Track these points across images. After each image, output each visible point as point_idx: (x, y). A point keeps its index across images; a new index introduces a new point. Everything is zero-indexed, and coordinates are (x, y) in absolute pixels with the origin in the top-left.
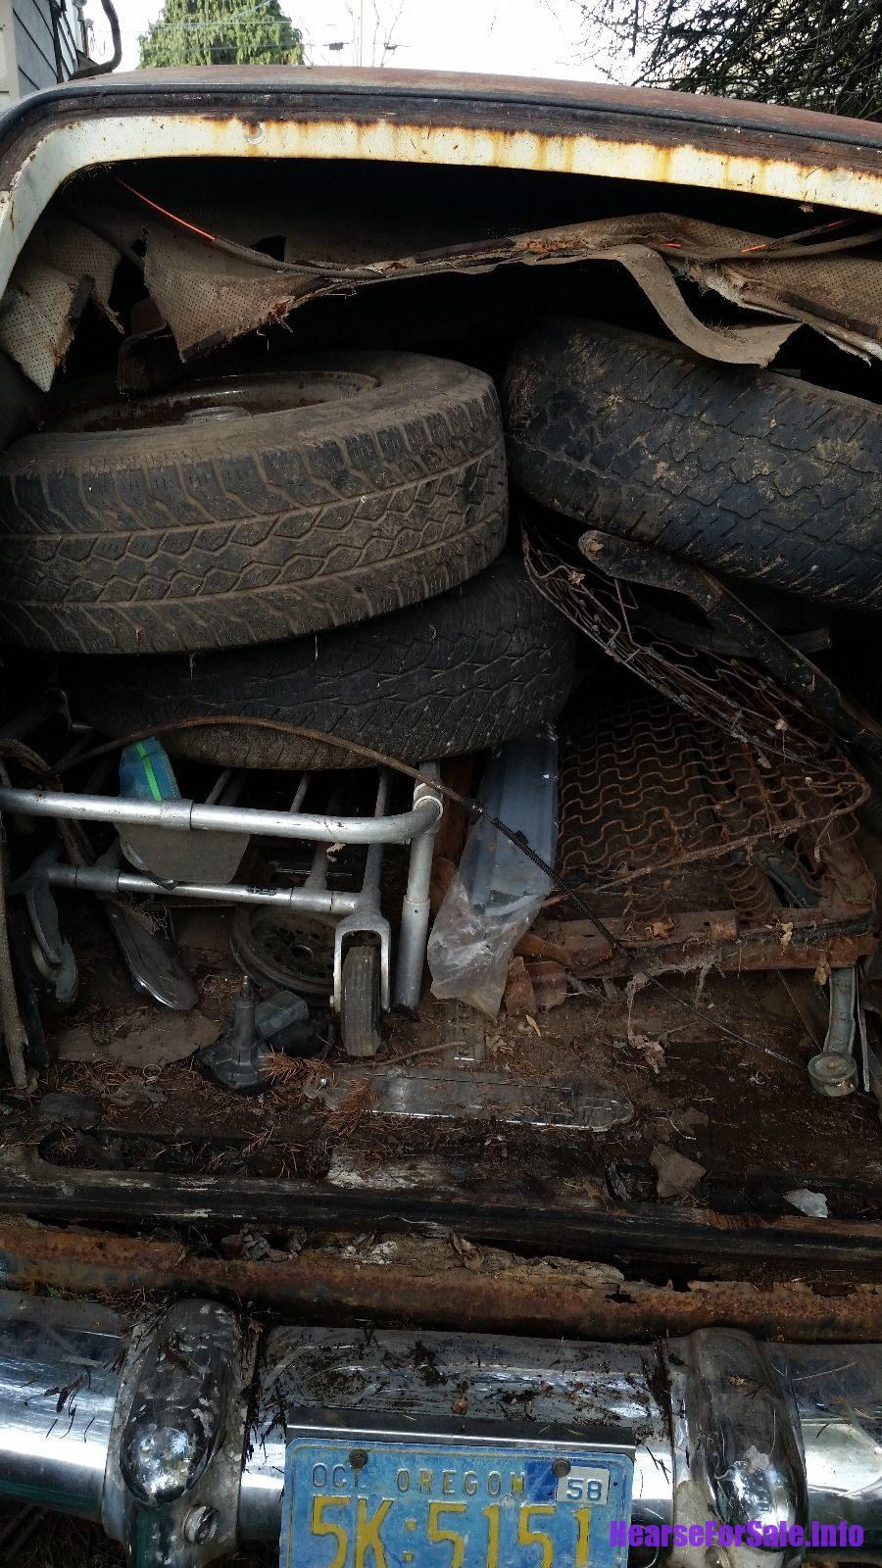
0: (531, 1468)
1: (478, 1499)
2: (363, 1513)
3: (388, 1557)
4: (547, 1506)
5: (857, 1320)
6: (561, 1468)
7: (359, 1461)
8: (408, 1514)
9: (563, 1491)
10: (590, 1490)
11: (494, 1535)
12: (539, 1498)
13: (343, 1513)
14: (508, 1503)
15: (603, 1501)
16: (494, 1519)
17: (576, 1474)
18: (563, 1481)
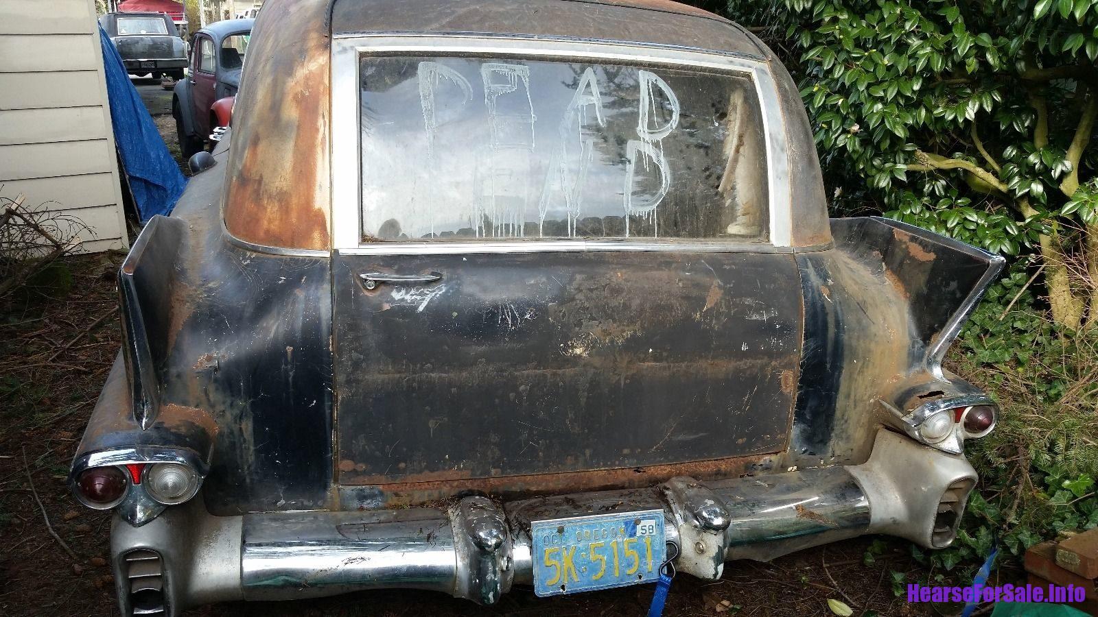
0: (626, 524)
1: (608, 540)
2: (564, 553)
3: (577, 572)
4: (635, 539)
5: (729, 470)
6: (637, 522)
7: (561, 530)
8: (582, 551)
9: (639, 532)
10: (649, 529)
11: (616, 554)
12: (631, 536)
13: (557, 555)
14: (620, 540)
15: (654, 534)
16: (615, 547)
17: (643, 523)
18: (639, 527)
